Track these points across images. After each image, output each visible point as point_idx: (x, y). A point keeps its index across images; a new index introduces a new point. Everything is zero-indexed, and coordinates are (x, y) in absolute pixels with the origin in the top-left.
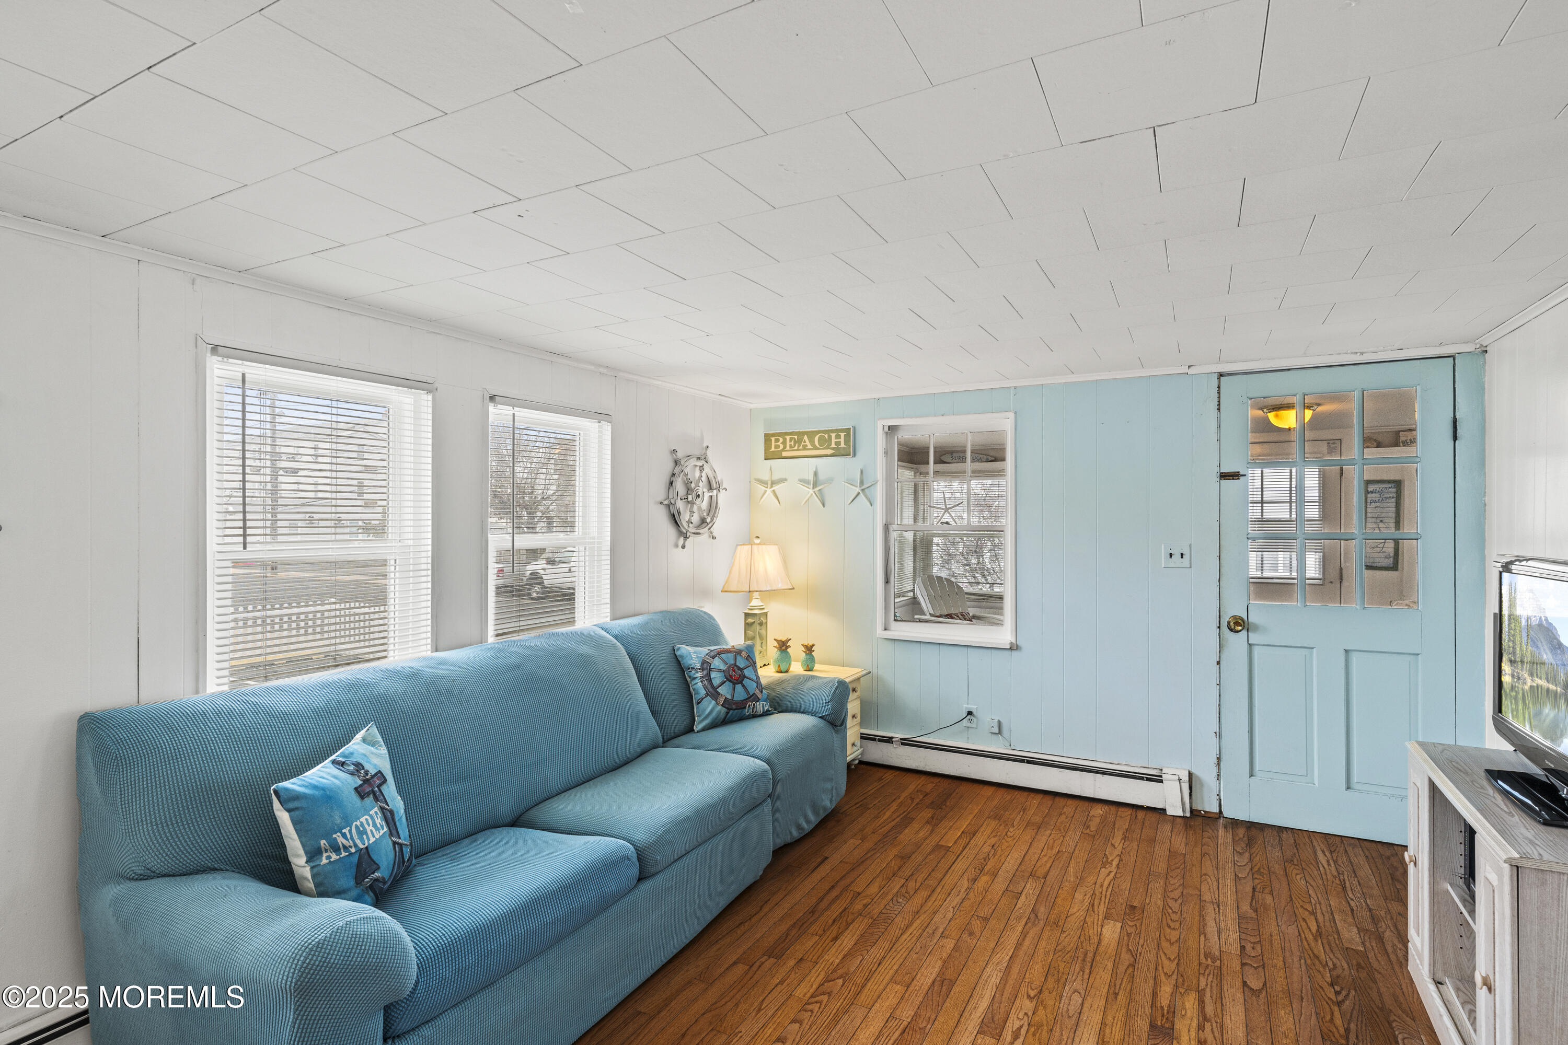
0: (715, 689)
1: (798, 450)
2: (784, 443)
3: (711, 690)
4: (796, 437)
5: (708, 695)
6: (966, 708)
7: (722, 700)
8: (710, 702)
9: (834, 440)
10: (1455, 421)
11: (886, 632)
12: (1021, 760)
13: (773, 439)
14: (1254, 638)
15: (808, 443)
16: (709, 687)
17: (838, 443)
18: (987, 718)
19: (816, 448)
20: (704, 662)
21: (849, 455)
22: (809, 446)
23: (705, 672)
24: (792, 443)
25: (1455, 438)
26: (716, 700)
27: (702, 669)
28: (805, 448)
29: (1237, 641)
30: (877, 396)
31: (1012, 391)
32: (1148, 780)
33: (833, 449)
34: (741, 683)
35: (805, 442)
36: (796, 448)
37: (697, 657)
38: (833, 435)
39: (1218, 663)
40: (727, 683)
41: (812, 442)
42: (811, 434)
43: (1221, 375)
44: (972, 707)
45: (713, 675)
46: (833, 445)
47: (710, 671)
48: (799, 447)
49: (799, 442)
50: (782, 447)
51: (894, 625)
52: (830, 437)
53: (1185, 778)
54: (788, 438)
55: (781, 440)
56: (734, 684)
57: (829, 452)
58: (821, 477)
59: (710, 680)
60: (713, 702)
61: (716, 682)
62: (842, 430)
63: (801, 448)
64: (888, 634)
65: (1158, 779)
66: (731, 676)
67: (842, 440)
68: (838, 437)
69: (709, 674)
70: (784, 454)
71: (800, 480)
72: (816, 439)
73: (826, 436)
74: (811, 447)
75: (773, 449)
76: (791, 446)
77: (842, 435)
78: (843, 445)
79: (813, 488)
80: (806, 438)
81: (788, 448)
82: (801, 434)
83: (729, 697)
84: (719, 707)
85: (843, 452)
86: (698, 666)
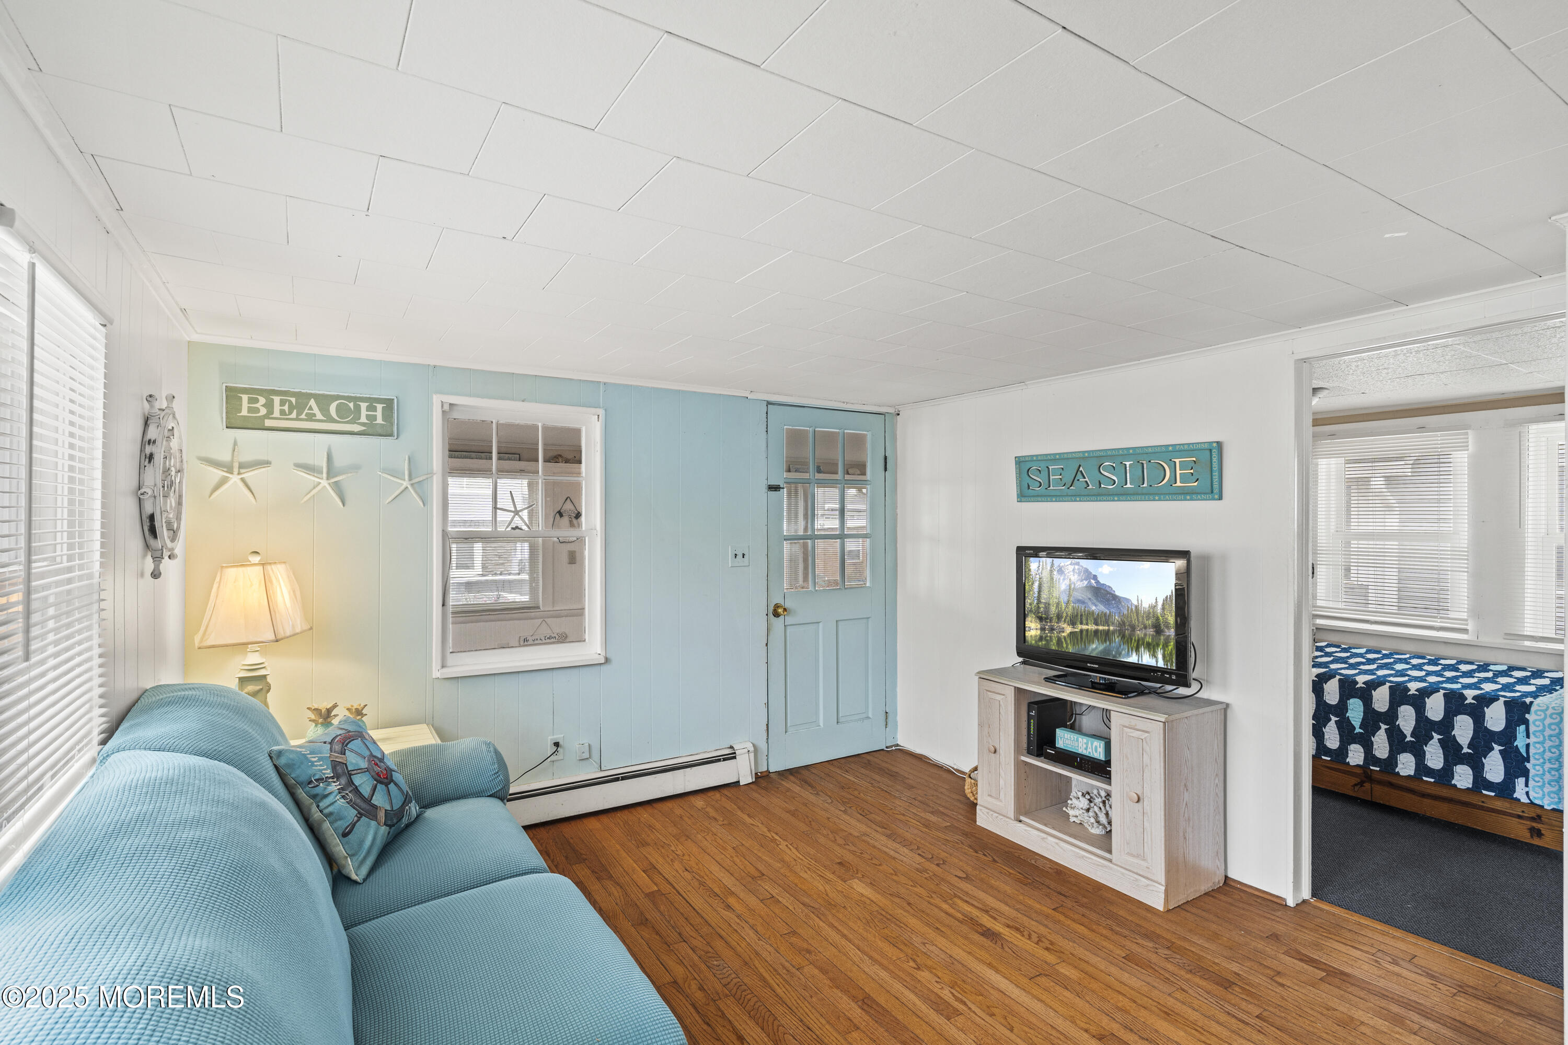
0: (368, 801)
1: (297, 419)
2: (269, 405)
3: (364, 805)
4: (293, 400)
5: (361, 815)
6: (551, 740)
7: (381, 815)
8: (369, 826)
9: (364, 412)
10: (886, 458)
11: (445, 670)
12: (615, 779)
13: (245, 398)
14: (789, 620)
15: (316, 410)
16: (358, 801)
17: (372, 418)
18: (574, 745)
19: (333, 421)
20: (335, 765)
21: (391, 435)
22: (319, 416)
23: (343, 780)
24: (286, 408)
25: (886, 470)
26: (374, 817)
27: (337, 776)
28: (311, 417)
29: (778, 623)
30: (432, 363)
31: (602, 386)
32: (725, 760)
33: (363, 424)
34: (392, 781)
35: (311, 408)
36: (294, 415)
37: (320, 759)
38: (364, 406)
39: (767, 645)
40: (379, 786)
41: (325, 411)
42: (324, 401)
43: (769, 403)
44: (558, 737)
45: (358, 780)
46: (363, 419)
47: (350, 775)
48: (299, 414)
49: (300, 407)
50: (263, 411)
51: (451, 659)
52: (358, 408)
53: (752, 749)
54: (277, 400)
55: (262, 400)
56: (387, 785)
57: (356, 428)
58: (338, 462)
59: (356, 790)
60: (373, 823)
61: (366, 790)
62: (379, 401)
63: (303, 416)
64: (450, 672)
65: (732, 757)
66: (378, 774)
67: (379, 414)
68: (371, 408)
69: (351, 782)
70: (268, 423)
71: (299, 466)
72: (333, 408)
73: (351, 405)
74: (322, 418)
75: (244, 412)
76: (282, 412)
77: (380, 407)
78: (380, 420)
79: (328, 479)
80: (312, 402)
81: (277, 414)
82: (303, 398)
83: (389, 808)
84: (384, 828)
85: (380, 431)
86: (329, 773)
